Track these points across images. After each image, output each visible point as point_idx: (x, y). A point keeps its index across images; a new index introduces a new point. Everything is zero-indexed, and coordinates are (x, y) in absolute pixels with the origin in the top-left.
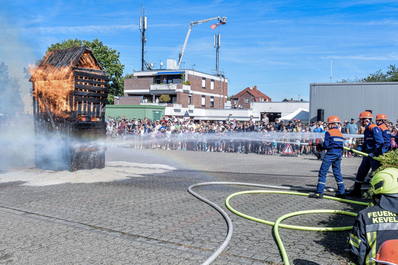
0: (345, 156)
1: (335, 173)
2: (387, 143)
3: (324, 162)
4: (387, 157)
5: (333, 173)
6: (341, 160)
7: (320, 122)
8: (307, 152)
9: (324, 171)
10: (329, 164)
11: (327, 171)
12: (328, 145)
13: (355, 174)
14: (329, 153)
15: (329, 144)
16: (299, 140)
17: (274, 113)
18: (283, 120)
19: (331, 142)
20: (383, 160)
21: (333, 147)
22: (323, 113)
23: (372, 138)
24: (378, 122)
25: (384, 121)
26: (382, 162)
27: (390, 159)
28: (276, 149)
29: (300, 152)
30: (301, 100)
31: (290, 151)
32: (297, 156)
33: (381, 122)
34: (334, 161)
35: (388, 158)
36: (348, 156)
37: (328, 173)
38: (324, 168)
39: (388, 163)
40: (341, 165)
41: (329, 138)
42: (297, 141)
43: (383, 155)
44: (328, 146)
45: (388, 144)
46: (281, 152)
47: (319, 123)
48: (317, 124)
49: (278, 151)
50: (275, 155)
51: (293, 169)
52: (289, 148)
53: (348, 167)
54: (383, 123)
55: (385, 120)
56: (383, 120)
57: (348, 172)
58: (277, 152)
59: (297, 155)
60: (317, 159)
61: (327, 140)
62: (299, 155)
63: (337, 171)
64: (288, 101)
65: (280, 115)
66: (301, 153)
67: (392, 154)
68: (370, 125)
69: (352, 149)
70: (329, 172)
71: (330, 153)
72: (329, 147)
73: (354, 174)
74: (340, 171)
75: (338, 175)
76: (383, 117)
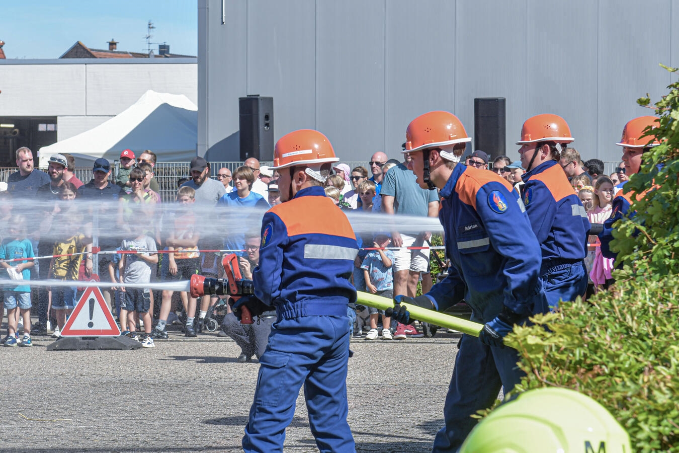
0: (380, 334)
1: (319, 426)
2: (572, 261)
3: (265, 370)
4: (548, 335)
5: (312, 426)
6: (351, 354)
7: (252, 162)
8: (190, 322)
9: (268, 417)
10: (291, 377)
11: (283, 419)
12: (278, 282)
13: (427, 426)
14: (285, 323)
15: (282, 275)
16: (149, 263)
17: (18, 121)
18: (64, 158)
19: (292, 268)
20: (530, 349)
21: (301, 292)
22: (267, 117)
23: (483, 242)
24: (530, 153)
25: (558, 147)
26: (530, 360)
27: (563, 341)
28: (28, 314)
29: (155, 324)
30: (161, 47)
31: (101, 323)
32: (139, 347)
33: (545, 152)
34: (314, 362)
35: (553, 341)
36: (393, 333)
37: (293, 429)
38: (268, 402)
39: (557, 364)
40: (348, 383)
41: (280, 245)
42: (137, 265)
43: (531, 324)
44: (280, 289)
45: (573, 267)
46: (53, 329)
47: (247, 168)
48: (241, 174)
49: (36, 321)
50: (21, 345)
51: (115, 417)
52: (97, 304)
53: (392, 391)
54: (556, 158)
55: (564, 145)
56: (552, 143)
57: (391, 415)
58: (34, 327)
59: (136, 338)
60: (238, 355)
61: (271, 257)
62: (149, 339)
63: (328, 412)
64: (93, 57)
65: (51, 127)
66: (161, 327)
67: (574, 320)
68: (459, 175)
69: (402, 304)
70: (297, 423)
71: (293, 323)
72: (285, 292)
73: (420, 427)
74: (346, 410)
75: (336, 433)
76: (554, 131)
